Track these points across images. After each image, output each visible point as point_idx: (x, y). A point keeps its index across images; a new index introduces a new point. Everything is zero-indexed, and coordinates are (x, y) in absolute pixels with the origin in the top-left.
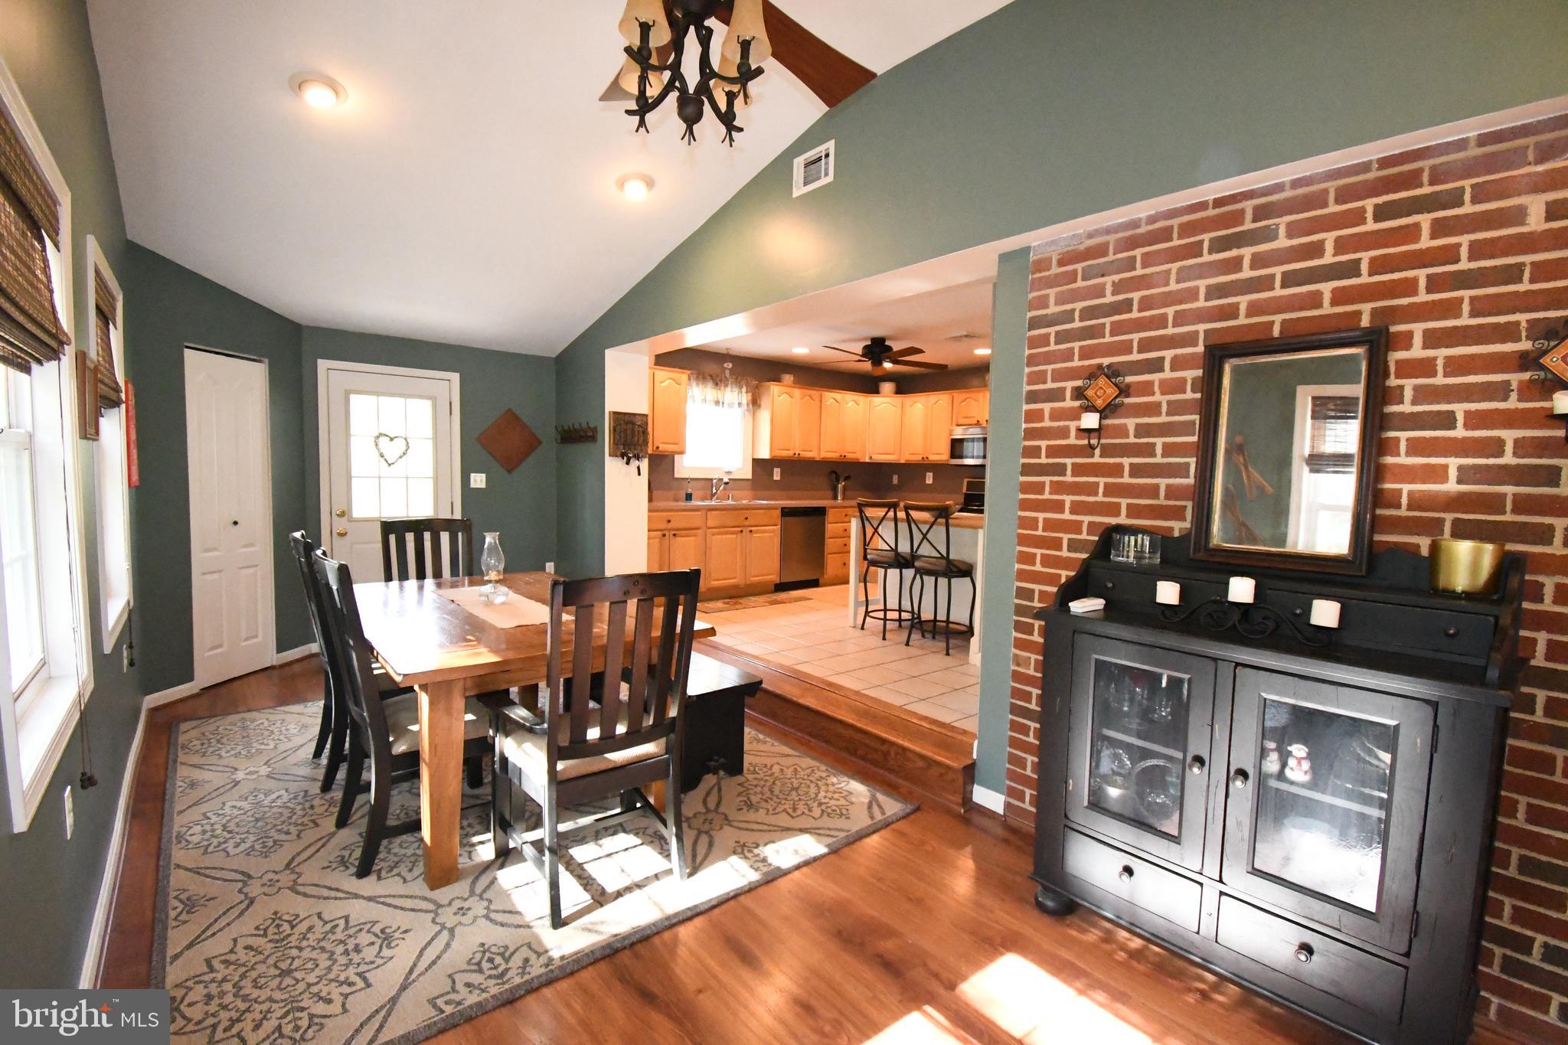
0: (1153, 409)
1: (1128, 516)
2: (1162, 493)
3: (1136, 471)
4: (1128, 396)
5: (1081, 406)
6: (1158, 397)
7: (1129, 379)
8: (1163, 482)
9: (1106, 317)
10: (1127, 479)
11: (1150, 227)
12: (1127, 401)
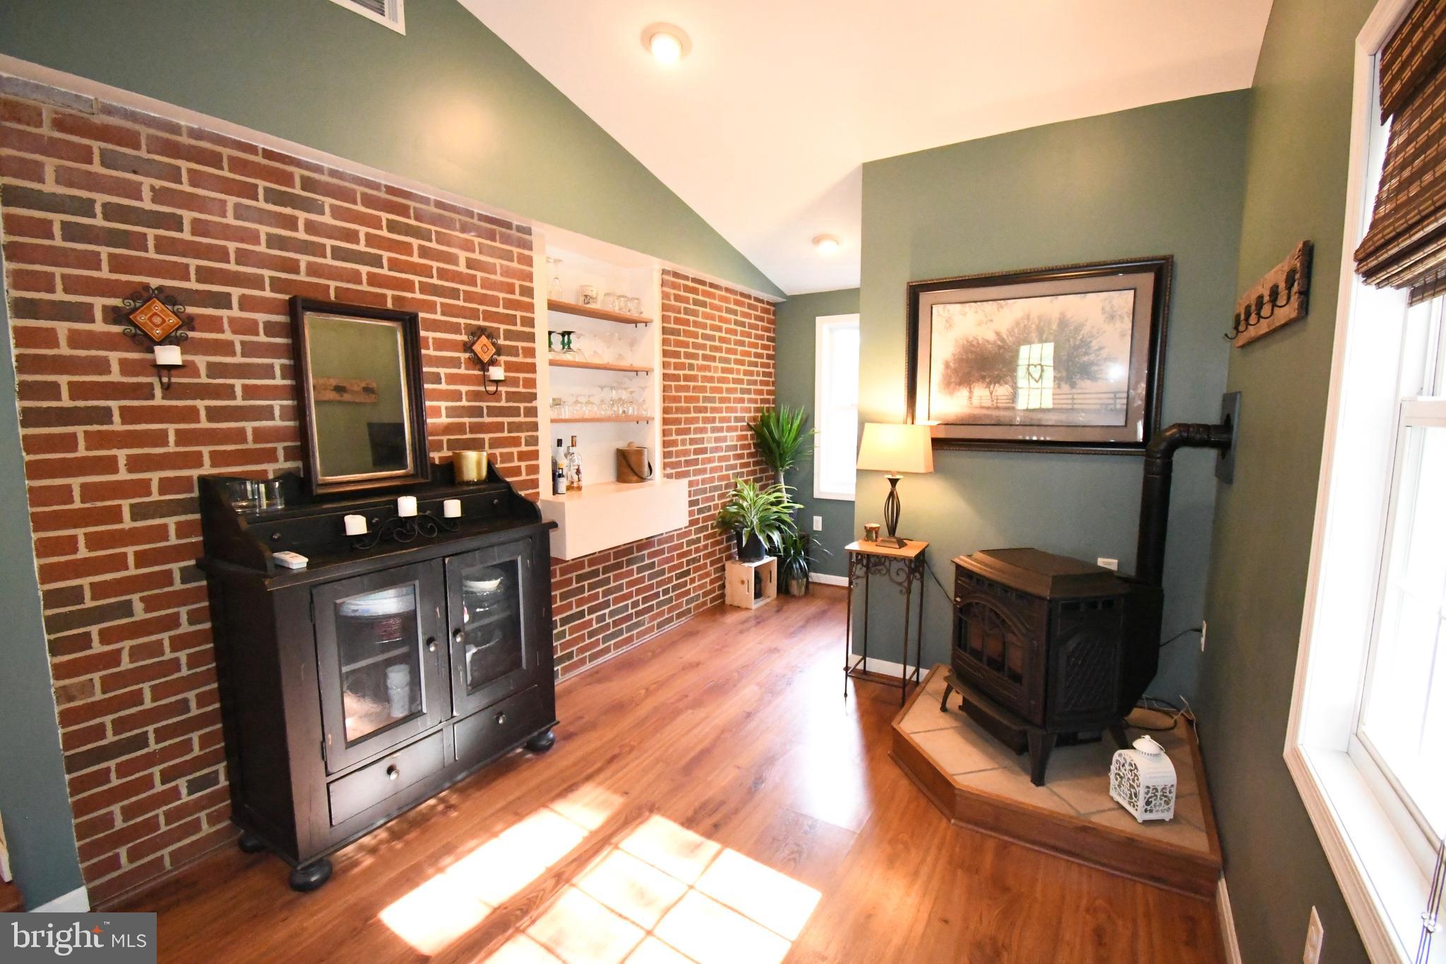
0: (227, 348)
1: (213, 465)
2: (250, 437)
3: (213, 414)
4: (193, 329)
5: (124, 333)
6: (227, 335)
7: (191, 310)
8: (249, 426)
9: (149, 227)
10: (204, 424)
11: (193, 142)
12: (191, 334)
